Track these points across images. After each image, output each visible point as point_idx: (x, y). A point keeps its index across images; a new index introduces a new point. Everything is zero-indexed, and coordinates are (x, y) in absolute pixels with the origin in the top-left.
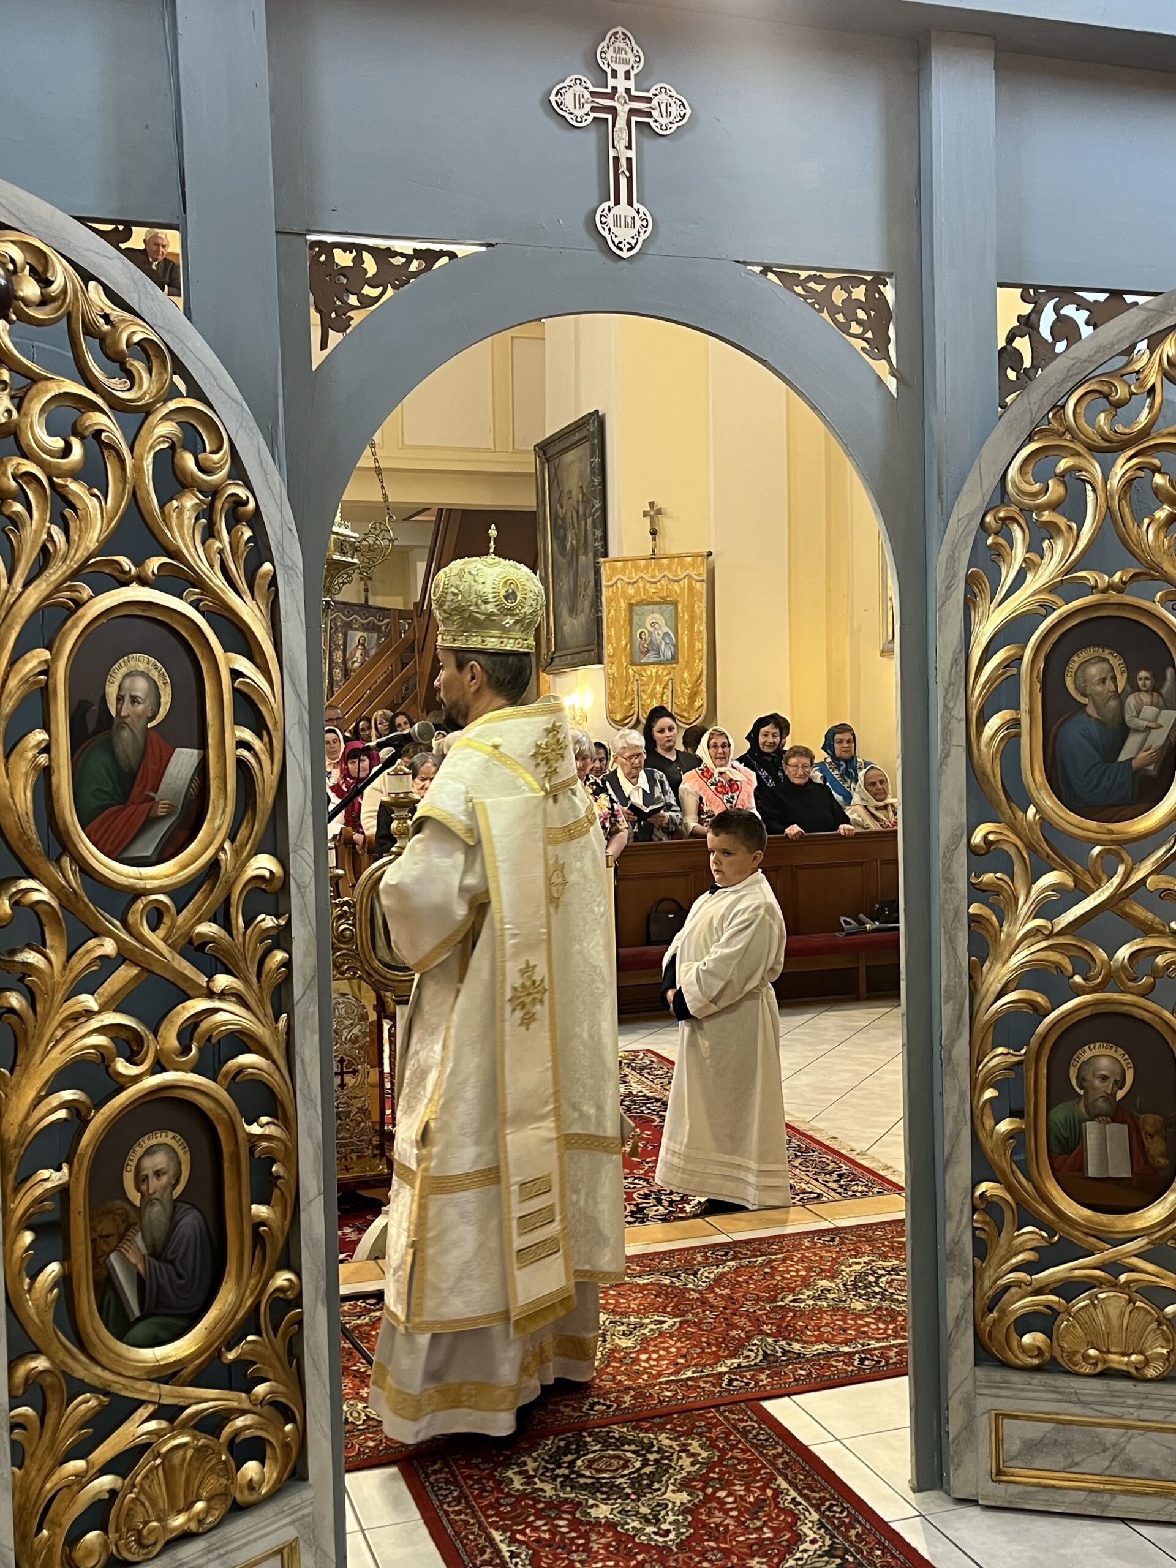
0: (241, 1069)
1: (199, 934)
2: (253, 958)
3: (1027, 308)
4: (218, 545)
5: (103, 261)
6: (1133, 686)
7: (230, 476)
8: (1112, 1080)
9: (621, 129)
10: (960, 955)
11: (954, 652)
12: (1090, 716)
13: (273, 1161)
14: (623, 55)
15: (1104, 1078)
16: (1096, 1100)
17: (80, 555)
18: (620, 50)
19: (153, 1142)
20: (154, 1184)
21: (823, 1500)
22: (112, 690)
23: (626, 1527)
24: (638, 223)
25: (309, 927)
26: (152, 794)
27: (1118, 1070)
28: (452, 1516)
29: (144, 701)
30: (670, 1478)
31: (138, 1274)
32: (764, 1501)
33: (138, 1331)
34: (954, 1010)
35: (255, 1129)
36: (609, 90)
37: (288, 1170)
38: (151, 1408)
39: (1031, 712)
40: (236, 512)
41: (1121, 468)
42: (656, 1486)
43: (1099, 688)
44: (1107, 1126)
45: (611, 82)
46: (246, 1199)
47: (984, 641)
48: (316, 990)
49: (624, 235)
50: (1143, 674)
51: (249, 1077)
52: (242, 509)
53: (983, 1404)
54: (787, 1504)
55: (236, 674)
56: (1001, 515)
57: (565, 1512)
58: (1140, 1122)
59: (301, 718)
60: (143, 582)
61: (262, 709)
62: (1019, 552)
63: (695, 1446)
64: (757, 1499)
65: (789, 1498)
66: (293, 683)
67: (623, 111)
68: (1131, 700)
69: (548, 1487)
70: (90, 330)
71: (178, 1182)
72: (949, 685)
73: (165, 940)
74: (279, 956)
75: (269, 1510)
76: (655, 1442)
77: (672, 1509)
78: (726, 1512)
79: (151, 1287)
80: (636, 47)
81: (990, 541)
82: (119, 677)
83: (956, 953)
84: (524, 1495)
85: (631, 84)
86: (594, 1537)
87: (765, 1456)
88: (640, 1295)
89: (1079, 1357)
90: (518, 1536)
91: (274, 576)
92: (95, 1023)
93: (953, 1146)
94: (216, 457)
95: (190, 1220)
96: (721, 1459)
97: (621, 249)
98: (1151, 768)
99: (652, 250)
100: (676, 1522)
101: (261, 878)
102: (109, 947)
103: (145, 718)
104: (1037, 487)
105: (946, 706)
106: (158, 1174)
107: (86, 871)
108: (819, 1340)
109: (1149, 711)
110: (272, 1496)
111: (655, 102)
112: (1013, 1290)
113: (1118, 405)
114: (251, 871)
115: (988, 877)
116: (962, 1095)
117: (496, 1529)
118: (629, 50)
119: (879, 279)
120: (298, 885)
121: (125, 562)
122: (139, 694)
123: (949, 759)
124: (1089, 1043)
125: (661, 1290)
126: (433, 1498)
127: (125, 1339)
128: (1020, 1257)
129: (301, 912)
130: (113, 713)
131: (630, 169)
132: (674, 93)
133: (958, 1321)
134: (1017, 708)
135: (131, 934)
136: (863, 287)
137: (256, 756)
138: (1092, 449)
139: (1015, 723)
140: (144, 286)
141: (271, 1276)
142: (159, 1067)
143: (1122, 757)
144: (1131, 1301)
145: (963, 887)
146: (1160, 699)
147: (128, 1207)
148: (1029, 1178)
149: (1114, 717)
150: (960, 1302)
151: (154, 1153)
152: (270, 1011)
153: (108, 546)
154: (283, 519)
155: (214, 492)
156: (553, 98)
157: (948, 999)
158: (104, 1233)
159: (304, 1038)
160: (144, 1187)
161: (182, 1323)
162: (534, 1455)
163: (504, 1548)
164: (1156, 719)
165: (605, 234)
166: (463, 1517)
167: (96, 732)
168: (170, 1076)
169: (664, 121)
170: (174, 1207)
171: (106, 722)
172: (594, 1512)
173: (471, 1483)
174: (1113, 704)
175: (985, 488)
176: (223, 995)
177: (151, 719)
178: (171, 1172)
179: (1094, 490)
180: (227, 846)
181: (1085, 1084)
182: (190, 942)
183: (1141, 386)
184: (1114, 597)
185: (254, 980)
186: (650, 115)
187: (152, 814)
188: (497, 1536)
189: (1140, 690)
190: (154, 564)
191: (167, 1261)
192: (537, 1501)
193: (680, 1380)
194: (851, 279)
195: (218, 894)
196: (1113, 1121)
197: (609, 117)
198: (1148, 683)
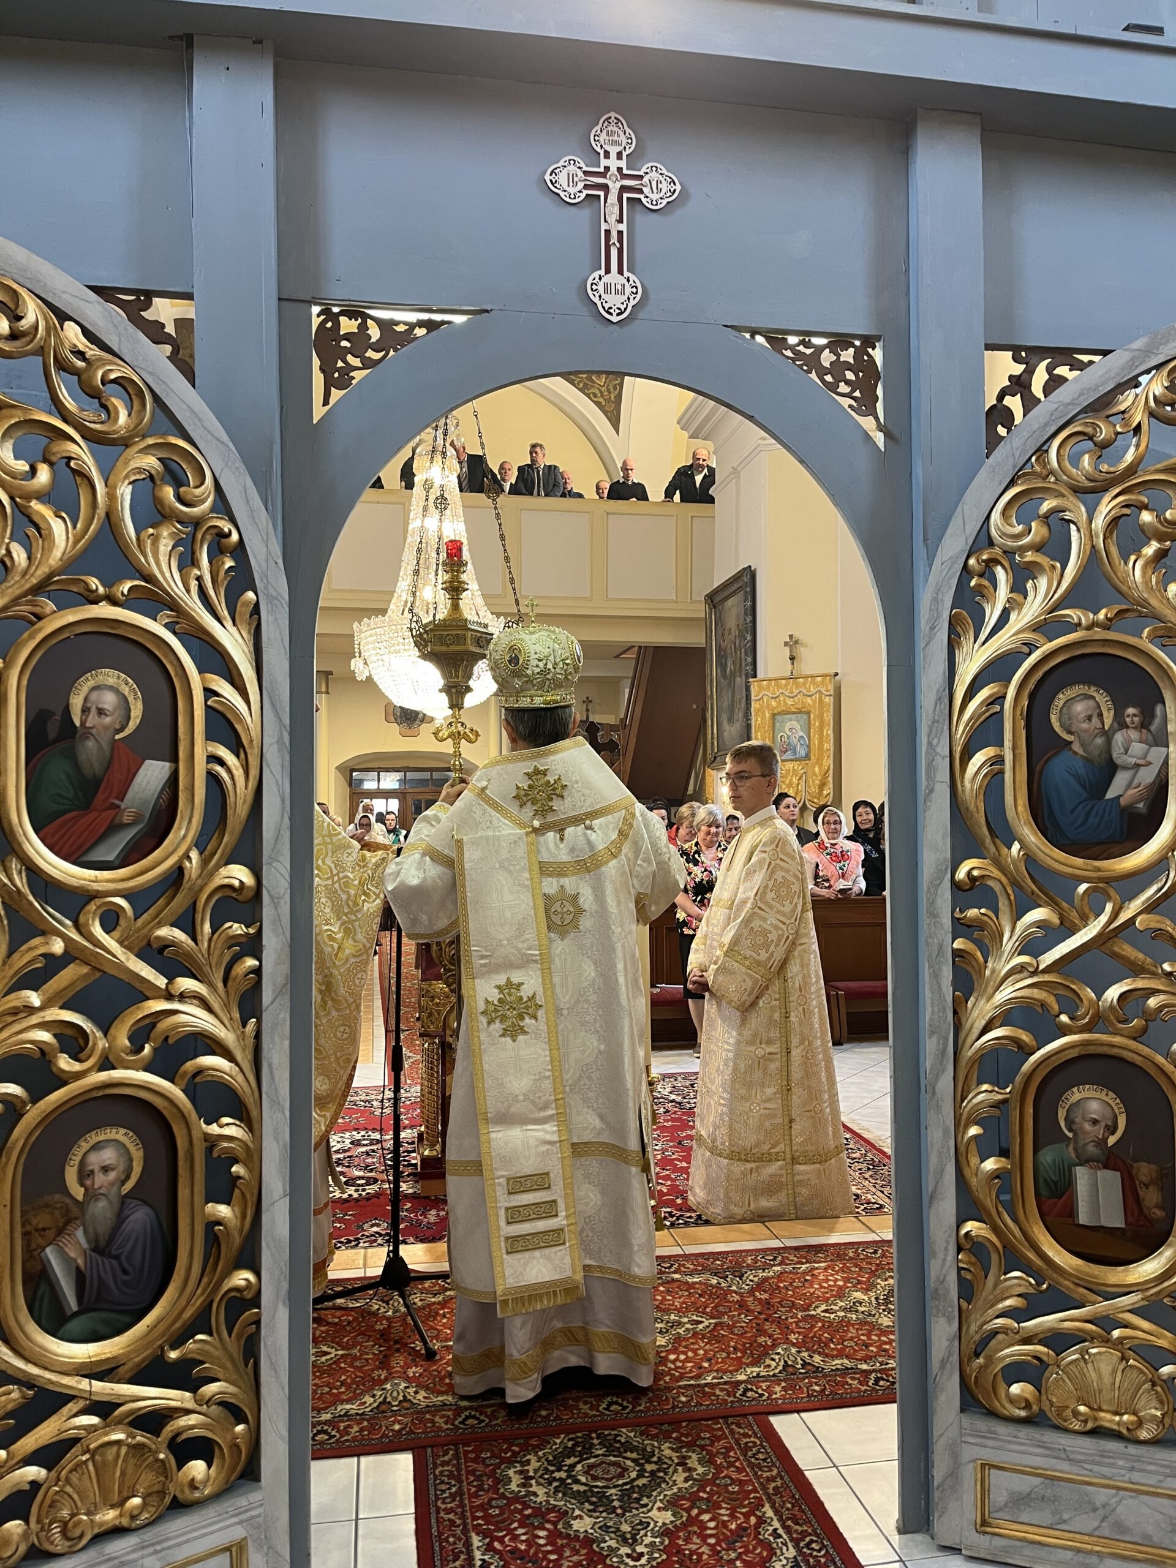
0: (200, 1071)
1: (158, 938)
2: (219, 964)
3: (1019, 369)
4: (197, 572)
5: (82, 304)
6: (1121, 723)
7: (213, 509)
8: (1103, 1124)
9: (612, 204)
10: (944, 990)
11: (938, 691)
12: (1075, 753)
13: (235, 1161)
14: (616, 138)
15: (1095, 1122)
16: (1085, 1145)
17: (42, 572)
18: (613, 133)
19: (102, 1137)
20: (100, 1179)
21: (804, 1534)
22: (76, 702)
23: (602, 1545)
24: (628, 290)
25: (282, 937)
26: (117, 802)
27: (1109, 1114)
28: (442, 1514)
29: (112, 714)
30: (660, 1493)
31: (78, 1268)
32: (745, 1529)
33: (74, 1326)
34: (938, 1043)
35: (214, 1129)
36: (602, 170)
37: (250, 1170)
38: (81, 1404)
39: (1014, 748)
40: (219, 544)
41: (1106, 507)
42: (645, 1501)
43: (1085, 726)
44: (1099, 1173)
45: (604, 162)
46: (199, 1198)
47: (968, 679)
48: (287, 998)
49: (614, 301)
50: (1131, 711)
51: (210, 1079)
52: (224, 541)
53: (969, 1452)
54: (766, 1535)
55: (209, 692)
56: (984, 557)
57: (548, 1521)
58: (1134, 1172)
59: (281, 737)
60: (114, 602)
61: (238, 727)
62: (1003, 592)
63: (693, 1461)
64: (739, 1526)
65: (771, 1529)
66: (273, 705)
67: (614, 187)
68: (1119, 738)
69: (541, 1491)
70: (62, 366)
71: (128, 1177)
72: (933, 722)
73: (121, 943)
74: (251, 962)
75: (210, 1512)
76: (657, 1451)
77: (653, 1529)
78: (704, 1538)
79: (92, 1280)
80: (628, 130)
81: (973, 583)
82: (85, 690)
83: (940, 987)
84: (516, 1498)
85: (623, 164)
86: (567, 1553)
87: (758, 1477)
88: (686, 1293)
89: (1069, 1412)
90: (496, 1545)
91: (257, 605)
92: (35, 1019)
93: (937, 1182)
94: (198, 491)
95: (140, 1217)
96: (716, 1476)
97: (611, 314)
98: (1141, 805)
99: (642, 314)
100: (652, 1544)
101: (230, 887)
102: (58, 947)
103: (112, 730)
104: (1020, 528)
105: (930, 743)
106: (105, 1169)
107: (33, 872)
108: (840, 1354)
109: (1138, 748)
110: (217, 1496)
111: (646, 179)
112: (1000, 1337)
113: (1104, 445)
114: (218, 881)
115: (972, 913)
116: (946, 1131)
117: (478, 1534)
118: (620, 132)
119: (869, 341)
120: (272, 897)
121: (94, 583)
122: (106, 706)
123: (934, 795)
124: (1078, 1085)
125: (707, 1290)
126: (432, 1492)
127: (59, 1335)
128: (1008, 1302)
129: (274, 922)
130: (77, 723)
131: (620, 240)
132: (664, 171)
133: (943, 1363)
134: (1001, 745)
135: (81, 933)
136: (851, 350)
137: (229, 771)
138: (1077, 490)
139: (999, 760)
140: (126, 329)
141: (227, 1274)
142: (106, 1064)
143: (1110, 795)
144: (1124, 1358)
145: (947, 921)
146: (1150, 736)
147: (68, 1201)
148: (1016, 1220)
149: (1100, 755)
150: (945, 1344)
151: (102, 1148)
152: (236, 1015)
153: (76, 564)
154: (269, 553)
155: (196, 523)
156: (547, 177)
157: (932, 1033)
158: (41, 1226)
159: (273, 1042)
160: (88, 1182)
161: (128, 1319)
162: (540, 1453)
163: (478, 1555)
164: (1145, 757)
165: (596, 300)
166: (451, 1516)
167: (56, 740)
168: (117, 1074)
169: (655, 197)
170: (123, 1203)
171: (68, 730)
172: (576, 1525)
173: (472, 1478)
174: (1099, 741)
175: (968, 532)
176: (182, 997)
177: (122, 730)
178: (121, 1168)
179: (1078, 530)
180: (194, 855)
181: (1074, 1127)
182: (149, 944)
183: (1126, 425)
184: (1099, 633)
185: (220, 985)
186: (641, 191)
187: (116, 821)
188: (476, 1541)
189: (1127, 727)
190: (126, 587)
191: (111, 1256)
192: (526, 1506)
193: (699, 1385)
194: (839, 341)
195: (180, 902)
196: (1105, 1167)
197: (602, 194)
198: (1136, 719)
